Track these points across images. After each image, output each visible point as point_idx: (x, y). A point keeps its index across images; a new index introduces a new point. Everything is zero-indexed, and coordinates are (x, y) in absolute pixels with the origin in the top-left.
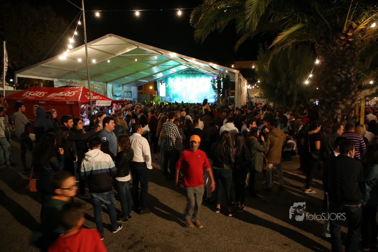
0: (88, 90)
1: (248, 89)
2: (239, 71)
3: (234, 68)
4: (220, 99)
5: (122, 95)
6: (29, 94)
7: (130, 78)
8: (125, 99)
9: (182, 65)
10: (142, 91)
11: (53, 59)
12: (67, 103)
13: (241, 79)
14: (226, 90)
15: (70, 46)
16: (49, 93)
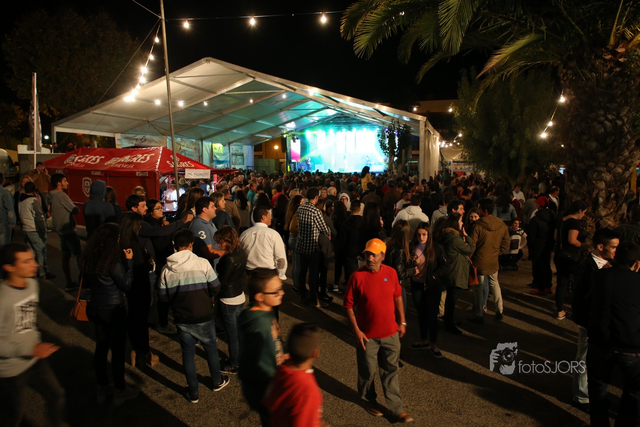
0: (172, 153)
1: (441, 149)
2: (425, 118)
3: (418, 113)
4: (393, 166)
5: (228, 159)
6: (76, 160)
7: (241, 132)
8: (233, 166)
9: (328, 108)
10: (261, 153)
11: (114, 102)
12: (137, 174)
13: (429, 131)
14: (403, 151)
15: (142, 79)
16: (108, 158)
